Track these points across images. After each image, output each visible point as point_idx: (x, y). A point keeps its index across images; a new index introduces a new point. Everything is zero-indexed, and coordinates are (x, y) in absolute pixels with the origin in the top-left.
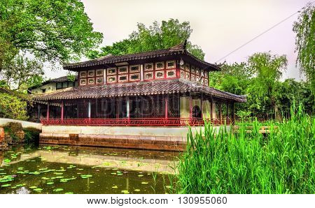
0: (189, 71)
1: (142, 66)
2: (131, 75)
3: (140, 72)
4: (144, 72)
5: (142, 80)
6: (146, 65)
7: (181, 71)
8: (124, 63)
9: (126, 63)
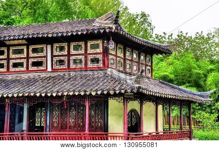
0: (122, 55)
1: (49, 47)
2: (31, 61)
3: (46, 57)
4: (53, 56)
5: (49, 69)
6: (56, 45)
7: (110, 57)
8: (20, 42)
9: (24, 42)
